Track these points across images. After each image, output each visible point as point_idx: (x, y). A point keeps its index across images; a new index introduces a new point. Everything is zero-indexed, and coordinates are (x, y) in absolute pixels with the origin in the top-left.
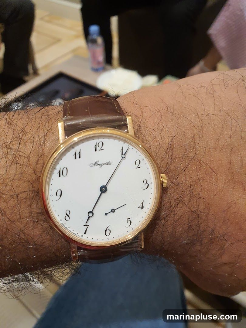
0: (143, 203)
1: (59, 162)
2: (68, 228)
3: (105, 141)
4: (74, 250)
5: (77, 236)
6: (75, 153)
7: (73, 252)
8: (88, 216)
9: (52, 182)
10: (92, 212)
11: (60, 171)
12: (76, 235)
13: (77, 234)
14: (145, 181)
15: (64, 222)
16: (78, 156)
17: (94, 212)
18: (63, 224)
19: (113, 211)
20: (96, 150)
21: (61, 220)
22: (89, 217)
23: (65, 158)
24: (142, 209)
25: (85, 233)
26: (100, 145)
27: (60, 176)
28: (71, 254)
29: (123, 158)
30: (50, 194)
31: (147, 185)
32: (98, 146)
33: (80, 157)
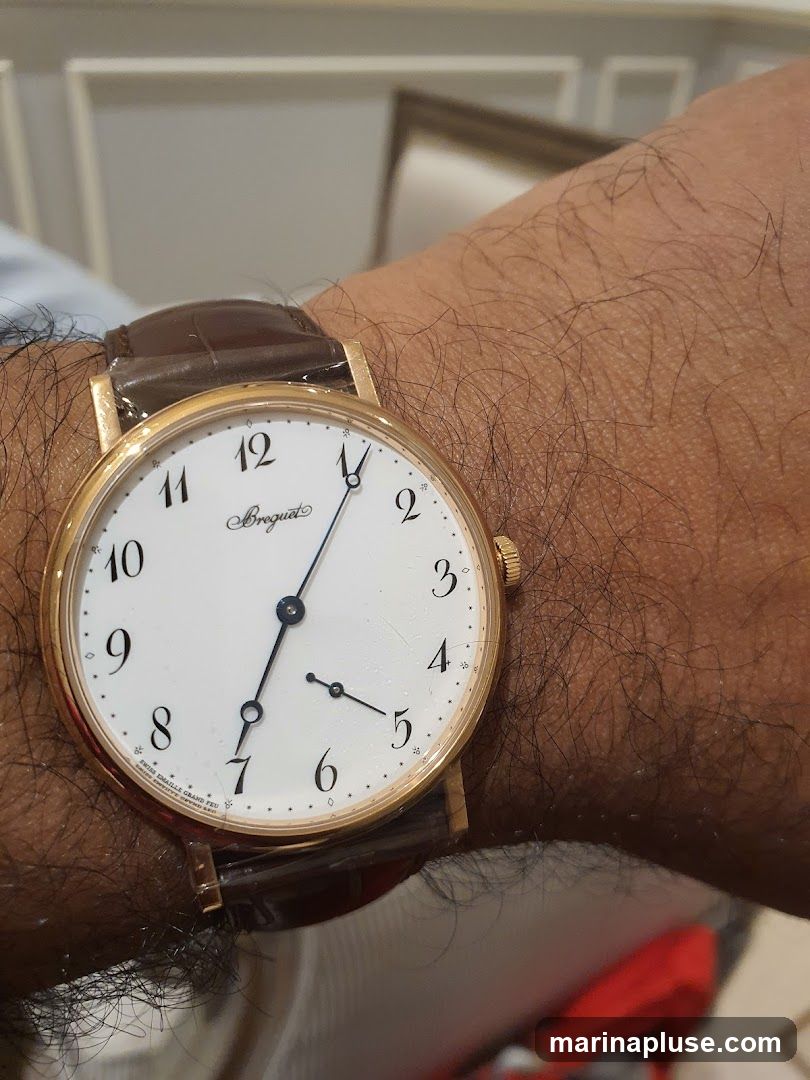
0: (443, 648)
1: (107, 523)
2: (168, 778)
3: (277, 429)
4: (202, 866)
5: (208, 807)
6: (167, 484)
7: (200, 877)
8: (241, 724)
9: (85, 602)
10: (254, 704)
11: (113, 558)
12: (203, 805)
13: (206, 799)
14: (442, 566)
15: (149, 755)
16: (176, 495)
17: (262, 702)
18: (145, 765)
19: (336, 691)
20: (244, 467)
21: (138, 751)
22: (247, 726)
23: (125, 507)
24: (444, 669)
25: (239, 790)
26: (259, 444)
27: (114, 577)
28: (193, 885)
29: (350, 486)
30: (83, 653)
31: (449, 578)
32: (251, 450)
33: (185, 498)
